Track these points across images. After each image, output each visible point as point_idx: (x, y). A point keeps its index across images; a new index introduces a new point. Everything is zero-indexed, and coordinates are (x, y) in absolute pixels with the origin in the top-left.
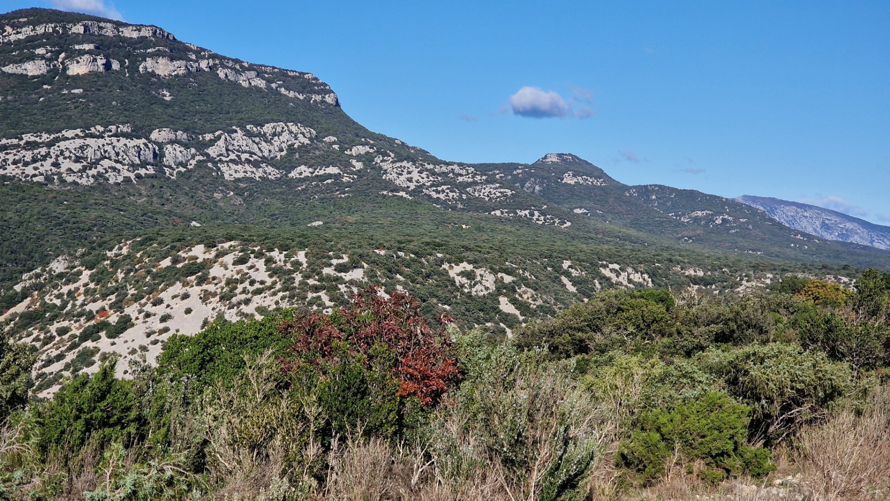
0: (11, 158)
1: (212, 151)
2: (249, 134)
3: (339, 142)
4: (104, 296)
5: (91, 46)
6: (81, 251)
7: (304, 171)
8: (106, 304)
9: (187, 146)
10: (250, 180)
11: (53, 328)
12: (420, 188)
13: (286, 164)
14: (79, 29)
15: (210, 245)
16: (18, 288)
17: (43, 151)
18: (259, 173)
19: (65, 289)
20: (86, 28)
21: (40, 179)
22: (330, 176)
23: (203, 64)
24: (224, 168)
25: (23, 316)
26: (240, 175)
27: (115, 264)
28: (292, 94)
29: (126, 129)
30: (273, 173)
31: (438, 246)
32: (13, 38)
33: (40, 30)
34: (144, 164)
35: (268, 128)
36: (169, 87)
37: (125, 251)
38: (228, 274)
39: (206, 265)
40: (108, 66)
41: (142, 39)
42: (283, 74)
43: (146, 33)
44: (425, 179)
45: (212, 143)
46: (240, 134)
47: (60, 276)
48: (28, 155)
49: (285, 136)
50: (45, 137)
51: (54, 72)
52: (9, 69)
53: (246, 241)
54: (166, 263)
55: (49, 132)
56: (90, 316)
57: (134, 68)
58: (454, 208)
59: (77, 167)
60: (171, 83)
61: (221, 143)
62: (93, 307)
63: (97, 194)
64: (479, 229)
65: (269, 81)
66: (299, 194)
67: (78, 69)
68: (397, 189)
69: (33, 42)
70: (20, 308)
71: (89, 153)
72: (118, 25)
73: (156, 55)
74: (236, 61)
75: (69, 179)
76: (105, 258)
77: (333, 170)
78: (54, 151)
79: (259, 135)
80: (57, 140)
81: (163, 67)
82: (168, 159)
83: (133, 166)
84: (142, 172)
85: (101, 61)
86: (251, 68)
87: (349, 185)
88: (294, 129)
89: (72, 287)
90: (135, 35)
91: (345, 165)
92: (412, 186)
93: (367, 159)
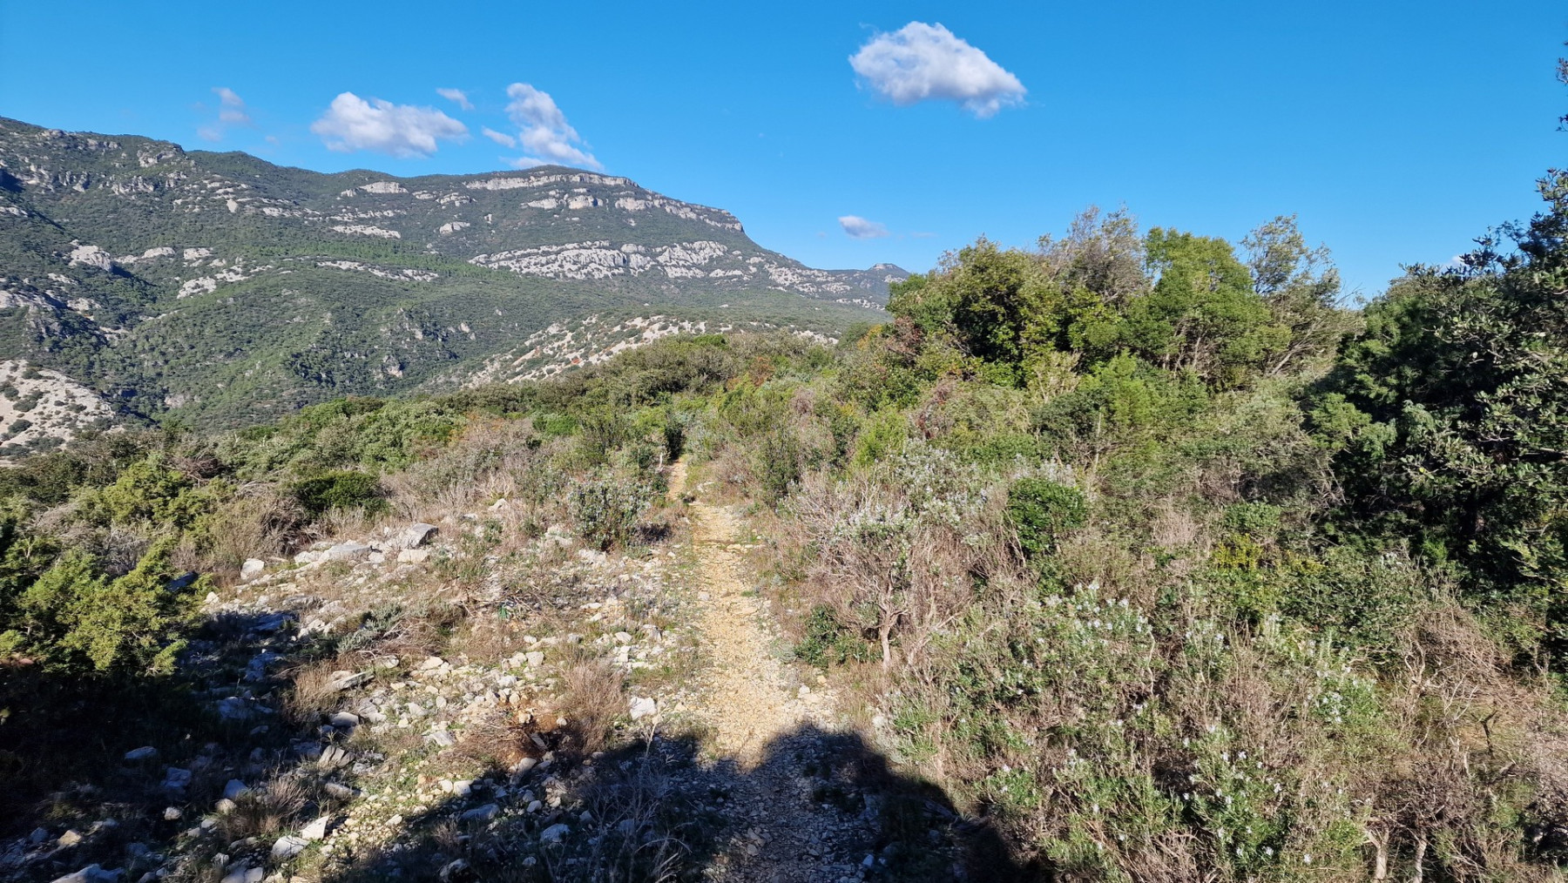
0: (533, 261)
1: (661, 259)
2: (685, 249)
3: (743, 255)
4: (578, 349)
5: (584, 190)
6: (567, 320)
7: (719, 273)
8: (578, 354)
9: (645, 256)
10: (685, 278)
11: (544, 370)
12: (793, 284)
13: (708, 268)
14: (576, 179)
15: (646, 318)
16: (527, 343)
17: (553, 257)
18: (690, 274)
19: (556, 345)
20: (582, 179)
21: (551, 275)
22: (735, 276)
23: (656, 203)
24: (667, 269)
25: (528, 361)
26: (678, 275)
27: (587, 329)
28: (713, 223)
29: (606, 243)
30: (700, 274)
31: (791, 320)
32: (535, 184)
33: (552, 179)
34: (617, 267)
35: (697, 245)
36: (634, 217)
37: (594, 321)
38: (655, 336)
39: (642, 330)
40: (595, 203)
41: (617, 186)
42: (708, 210)
43: (620, 182)
44: (796, 279)
45: (661, 253)
46: (679, 248)
47: (554, 336)
48: (544, 260)
49: (708, 250)
50: (555, 248)
51: (561, 207)
52: (532, 204)
53: (668, 315)
54: (618, 328)
55: (557, 245)
56: (568, 362)
57: (612, 205)
58: (813, 298)
59: (574, 268)
60: (634, 215)
61: (666, 253)
62: (570, 356)
63: (586, 285)
64: (826, 311)
65: (698, 215)
66: (715, 287)
67: (577, 204)
68: (777, 285)
69: (547, 187)
70: (528, 356)
71: (582, 259)
72: (602, 176)
73: (627, 196)
74: (677, 201)
75: (570, 275)
76: (581, 325)
77: (738, 272)
78: (560, 257)
79: (691, 249)
80: (562, 250)
81: (631, 205)
82: (633, 263)
83: (610, 268)
84: (616, 271)
85: (591, 200)
86: (687, 206)
87: (747, 282)
88: (713, 245)
89: (560, 343)
90: (613, 183)
91: (745, 269)
92: (788, 283)
93: (760, 266)
